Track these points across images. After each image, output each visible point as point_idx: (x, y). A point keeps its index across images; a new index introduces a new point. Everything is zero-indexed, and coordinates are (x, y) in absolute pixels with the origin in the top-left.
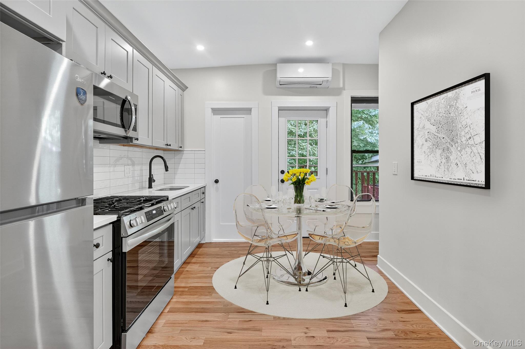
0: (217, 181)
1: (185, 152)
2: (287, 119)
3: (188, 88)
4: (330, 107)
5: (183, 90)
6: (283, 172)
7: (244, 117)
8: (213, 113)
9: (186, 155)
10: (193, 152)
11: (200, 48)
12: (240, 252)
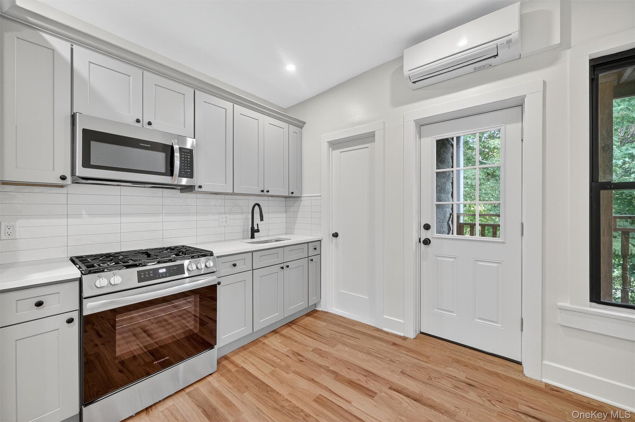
0: (336, 235)
1: (303, 199)
2: (434, 138)
3: (305, 123)
4: (525, 96)
5: (301, 127)
6: (427, 227)
7: (368, 147)
8: (332, 148)
9: (305, 202)
10: (310, 198)
11: (291, 68)
12: (343, 339)
